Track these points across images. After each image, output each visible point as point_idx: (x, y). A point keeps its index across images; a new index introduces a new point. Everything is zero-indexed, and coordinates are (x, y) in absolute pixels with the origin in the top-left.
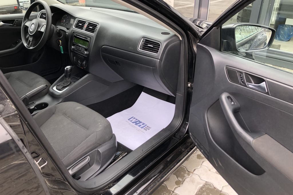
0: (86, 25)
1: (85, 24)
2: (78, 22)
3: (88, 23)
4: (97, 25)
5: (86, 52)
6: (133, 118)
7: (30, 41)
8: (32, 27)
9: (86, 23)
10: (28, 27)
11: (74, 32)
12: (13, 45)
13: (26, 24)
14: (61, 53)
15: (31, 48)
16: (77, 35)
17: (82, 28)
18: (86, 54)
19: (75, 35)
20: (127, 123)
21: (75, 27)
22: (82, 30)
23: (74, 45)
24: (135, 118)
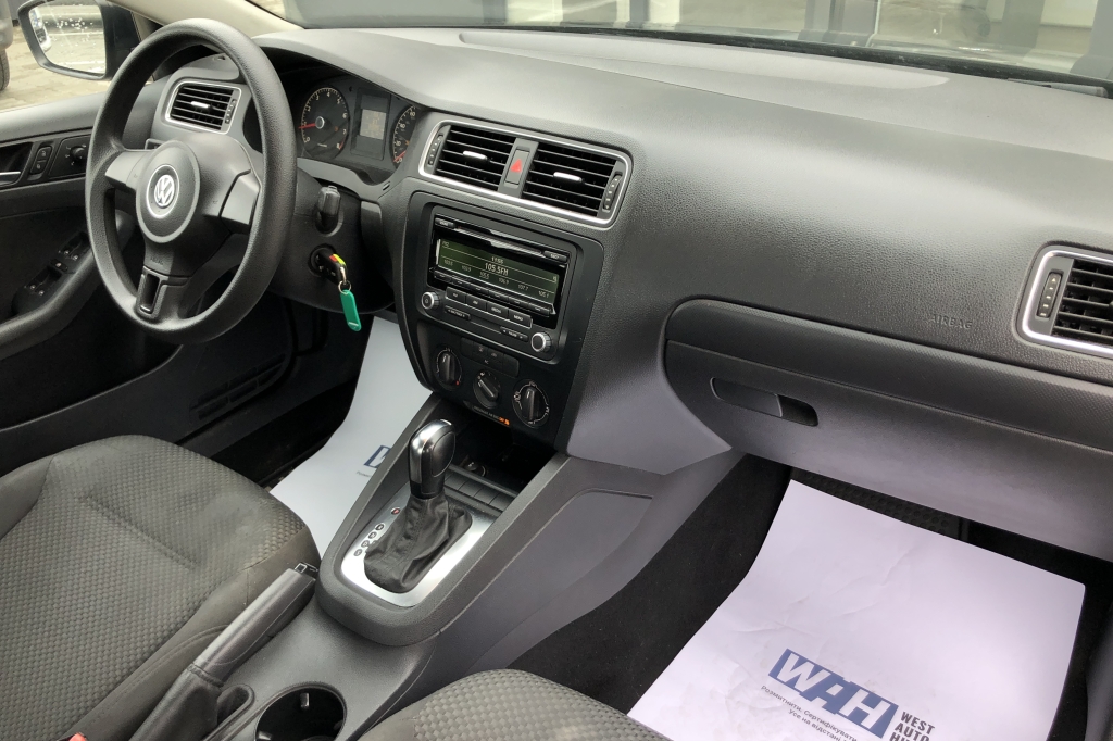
0: (519, 162)
1: (508, 149)
2: (451, 136)
3: (534, 147)
4: (612, 161)
5: (544, 338)
6: (792, 660)
7: (157, 279)
8: (160, 195)
9: (518, 143)
10: (130, 193)
11: (433, 205)
12: (37, 290)
13: (109, 173)
14: (348, 329)
15: (171, 324)
16: (458, 225)
17: (497, 180)
18: (551, 351)
19: (445, 223)
20: (779, 703)
21: (437, 174)
22: (495, 189)
23: (440, 285)
24: (802, 661)
